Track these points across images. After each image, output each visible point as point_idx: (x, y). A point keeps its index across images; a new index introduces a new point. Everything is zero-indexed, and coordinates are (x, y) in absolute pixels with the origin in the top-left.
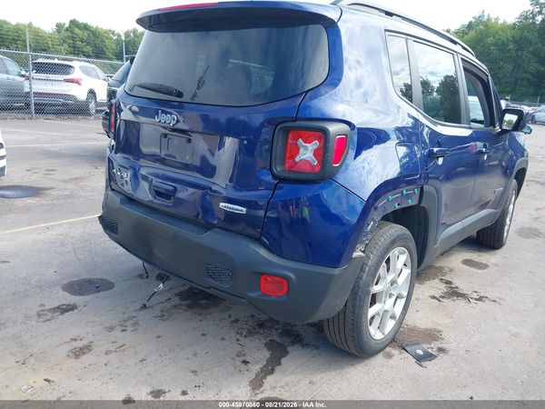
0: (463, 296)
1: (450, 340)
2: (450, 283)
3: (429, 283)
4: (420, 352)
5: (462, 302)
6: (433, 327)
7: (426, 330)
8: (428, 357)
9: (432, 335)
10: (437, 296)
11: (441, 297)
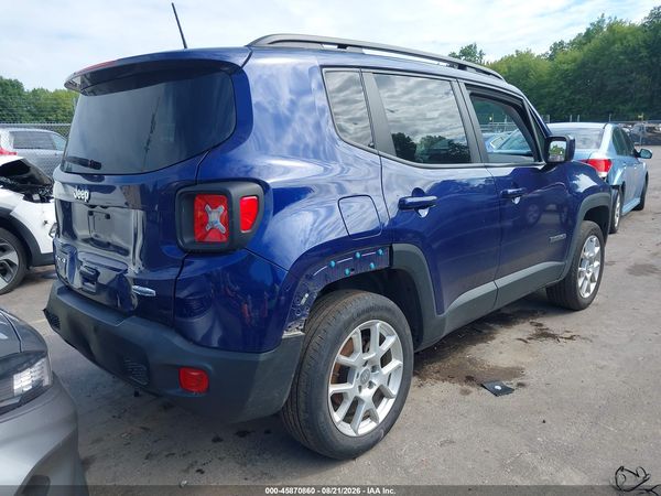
0: (554, 336)
1: (532, 376)
2: (541, 325)
3: (516, 327)
4: (498, 388)
5: (550, 341)
6: (515, 365)
7: (507, 369)
8: (506, 391)
9: (514, 372)
10: (525, 338)
11: (530, 339)
